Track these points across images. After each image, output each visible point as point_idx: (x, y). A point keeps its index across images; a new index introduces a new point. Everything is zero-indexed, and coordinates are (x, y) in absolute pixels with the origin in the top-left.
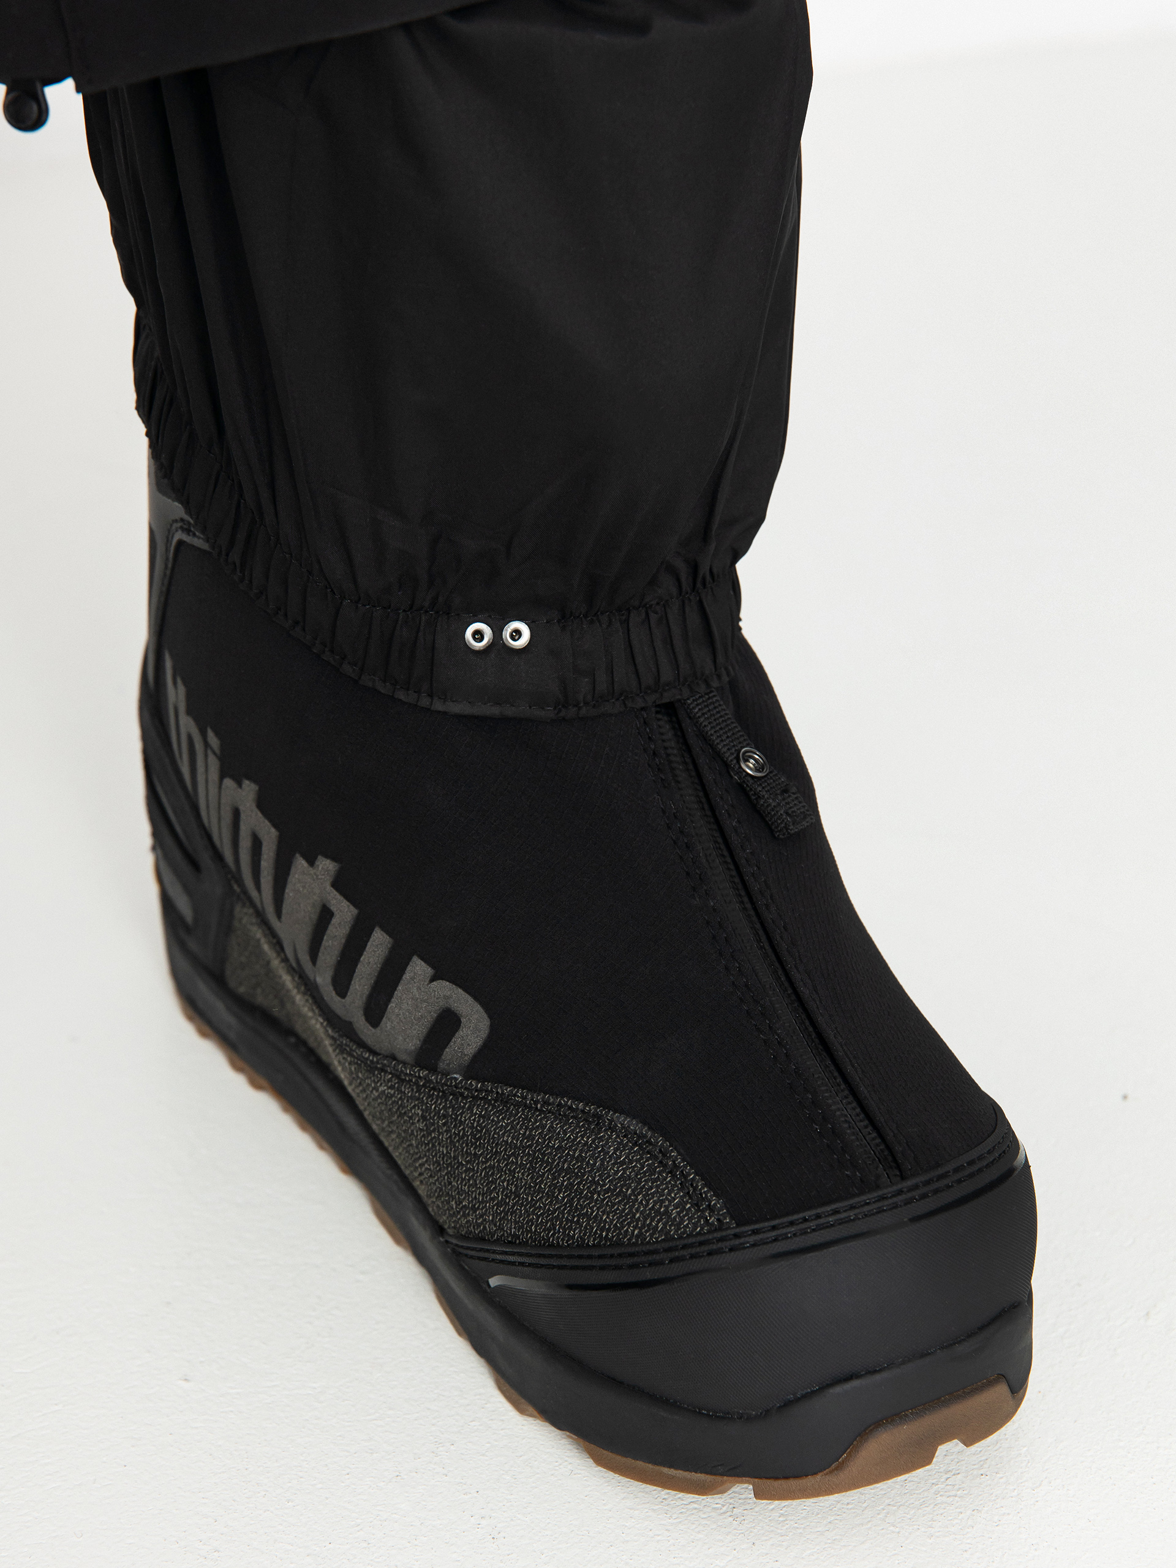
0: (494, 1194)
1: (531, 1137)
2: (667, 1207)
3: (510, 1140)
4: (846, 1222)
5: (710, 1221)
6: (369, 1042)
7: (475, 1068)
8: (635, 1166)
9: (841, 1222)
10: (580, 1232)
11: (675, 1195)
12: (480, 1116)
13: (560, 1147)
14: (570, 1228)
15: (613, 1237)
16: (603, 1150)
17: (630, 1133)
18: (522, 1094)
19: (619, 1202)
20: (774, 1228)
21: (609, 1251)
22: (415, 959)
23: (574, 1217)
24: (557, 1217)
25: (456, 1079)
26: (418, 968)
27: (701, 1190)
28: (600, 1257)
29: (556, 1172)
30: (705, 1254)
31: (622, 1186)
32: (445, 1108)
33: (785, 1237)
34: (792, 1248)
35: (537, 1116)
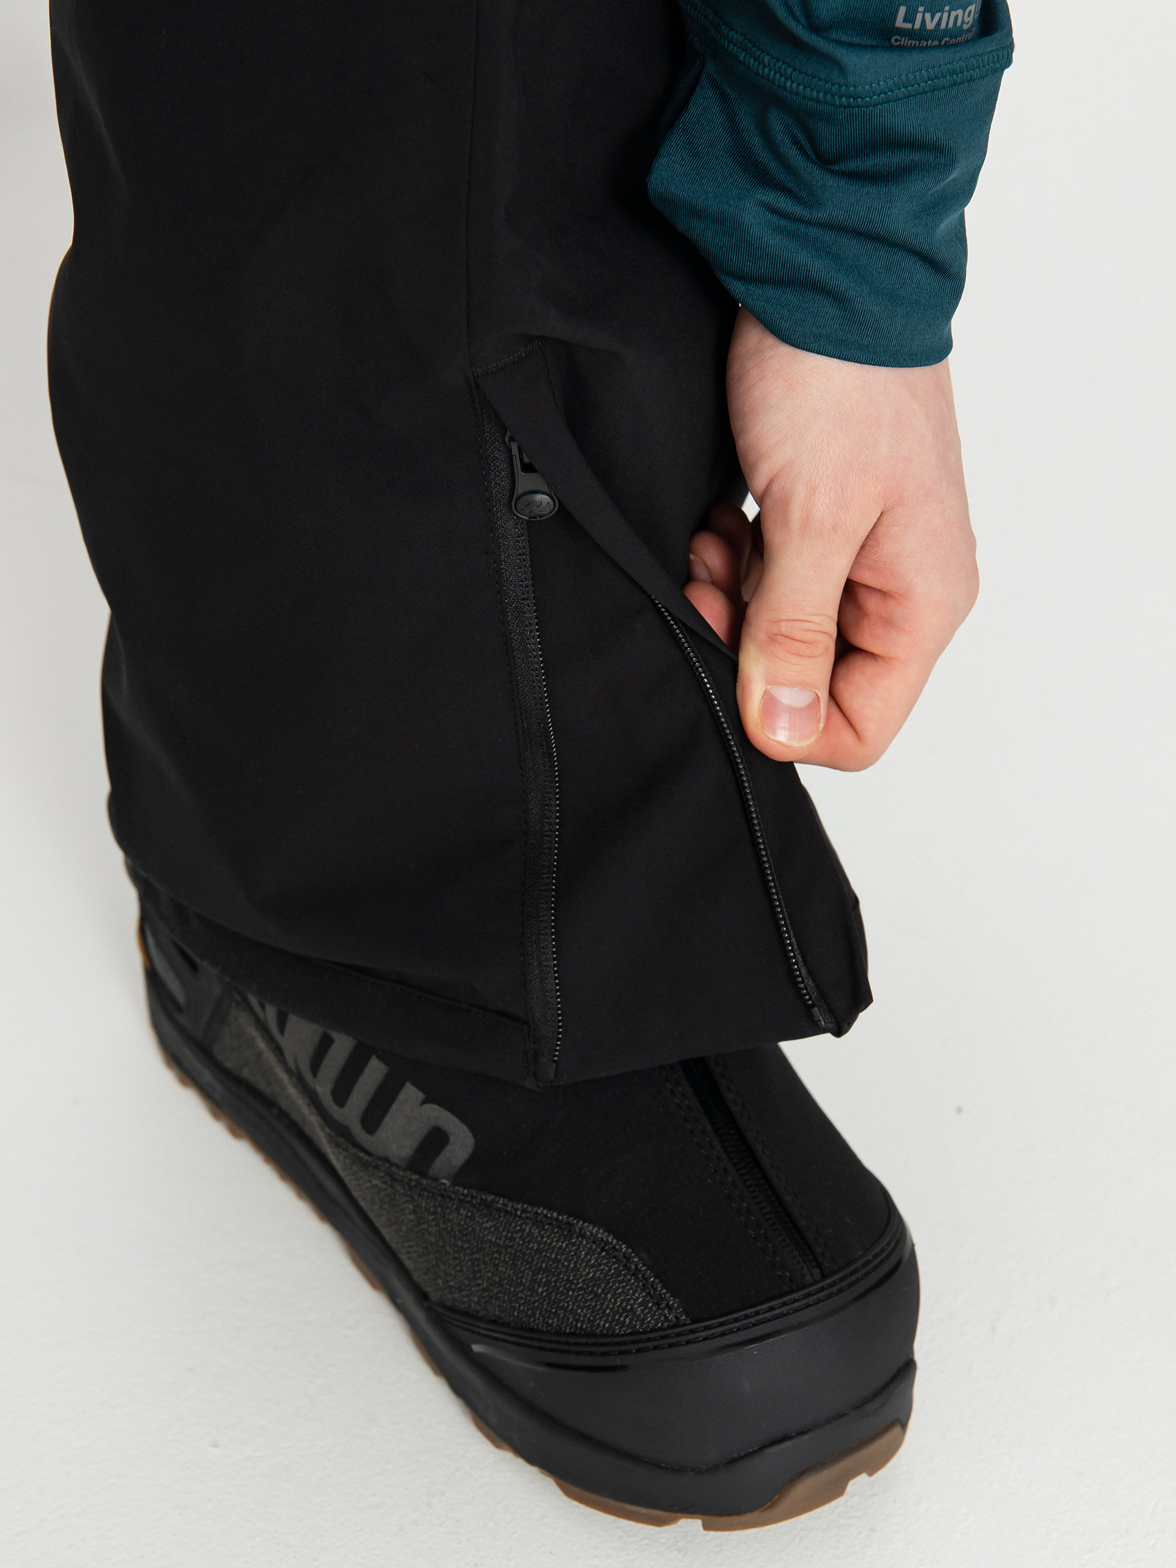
0: (479, 1282)
1: (512, 1239)
2: (632, 1305)
3: (494, 1239)
4: (779, 1317)
5: (670, 1318)
6: (365, 1144)
7: (462, 1176)
8: (604, 1269)
9: (776, 1317)
10: (558, 1321)
11: (639, 1295)
12: (467, 1216)
13: (538, 1249)
14: (549, 1318)
15: (587, 1328)
16: (575, 1254)
17: (598, 1240)
18: (504, 1202)
19: (591, 1299)
20: (722, 1324)
21: (584, 1340)
22: (408, 1084)
23: (552, 1308)
24: (537, 1307)
25: (444, 1184)
26: (410, 1094)
27: (660, 1291)
28: (577, 1344)
29: (535, 1270)
30: (666, 1346)
31: (594, 1286)
32: (434, 1206)
33: (732, 1332)
34: (738, 1340)
35: (518, 1221)
